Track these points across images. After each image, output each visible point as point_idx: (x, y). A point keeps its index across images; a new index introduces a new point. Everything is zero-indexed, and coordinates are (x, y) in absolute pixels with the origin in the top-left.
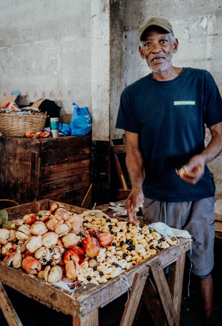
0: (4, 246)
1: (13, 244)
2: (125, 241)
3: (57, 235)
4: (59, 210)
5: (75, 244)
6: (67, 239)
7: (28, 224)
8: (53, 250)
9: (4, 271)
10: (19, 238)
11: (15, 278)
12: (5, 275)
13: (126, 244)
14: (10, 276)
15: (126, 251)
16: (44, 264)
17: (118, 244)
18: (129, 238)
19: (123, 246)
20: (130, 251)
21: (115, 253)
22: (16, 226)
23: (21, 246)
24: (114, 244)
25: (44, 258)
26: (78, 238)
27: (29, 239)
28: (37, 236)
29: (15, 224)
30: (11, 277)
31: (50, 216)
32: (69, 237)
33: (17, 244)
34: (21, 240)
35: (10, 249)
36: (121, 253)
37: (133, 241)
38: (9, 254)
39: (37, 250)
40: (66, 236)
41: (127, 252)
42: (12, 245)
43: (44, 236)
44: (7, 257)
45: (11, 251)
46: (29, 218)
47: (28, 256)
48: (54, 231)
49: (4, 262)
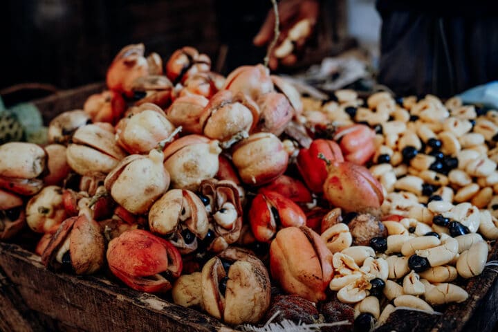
0: (34, 201)
1: (64, 191)
2: (418, 145)
3: (216, 143)
4: (194, 70)
5: (281, 168)
6: (251, 153)
7: (104, 120)
8: (209, 196)
9: (46, 289)
10: (81, 170)
11: (87, 310)
12: (50, 301)
13: (421, 156)
14: (67, 302)
15: (432, 175)
16: (187, 252)
17: (397, 157)
18: (429, 134)
19: (415, 162)
20: (447, 175)
21: (394, 185)
22: (64, 132)
23: (91, 196)
24: (383, 159)
25: (184, 228)
26: (285, 148)
27: (116, 167)
28: (144, 153)
29: (60, 126)
30: (73, 306)
31: (170, 89)
32: (256, 145)
33: (77, 189)
34: (89, 173)
35: (56, 208)
36: (415, 182)
37: (446, 143)
38: (53, 226)
39: (153, 203)
40: (244, 144)
41: (437, 178)
42: (60, 192)
43: (170, 150)
44: (48, 236)
45: (60, 213)
46: (101, 106)
47: (123, 227)
48: (201, 133)
49: (38, 255)
